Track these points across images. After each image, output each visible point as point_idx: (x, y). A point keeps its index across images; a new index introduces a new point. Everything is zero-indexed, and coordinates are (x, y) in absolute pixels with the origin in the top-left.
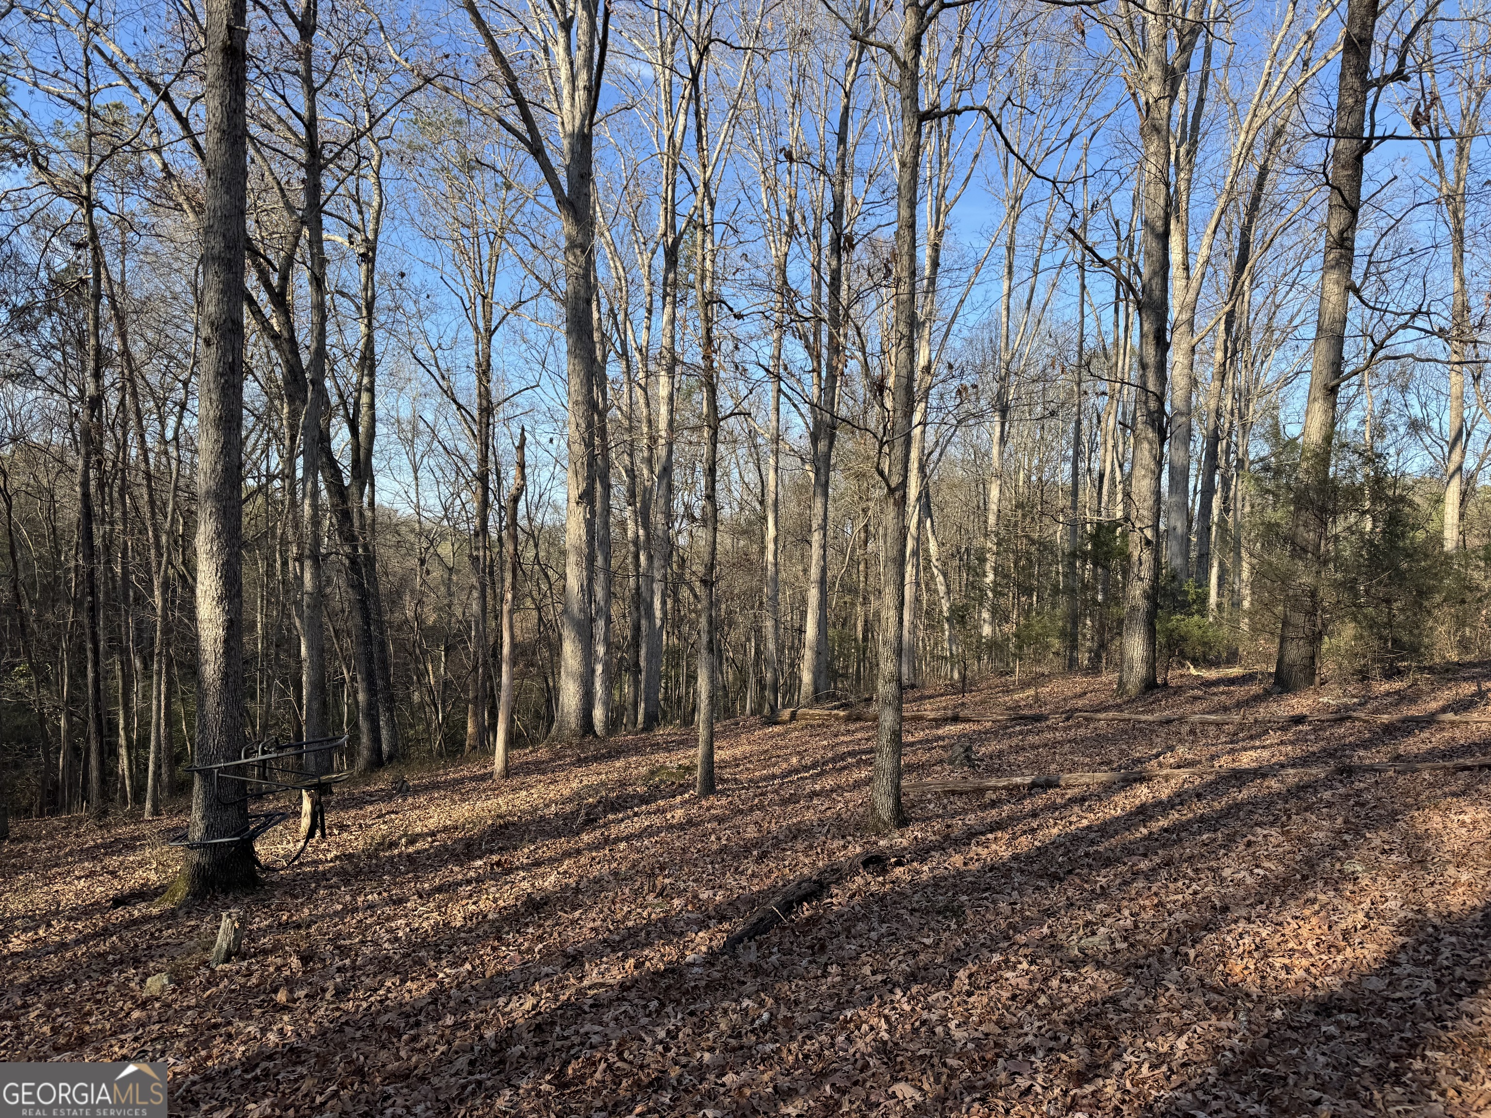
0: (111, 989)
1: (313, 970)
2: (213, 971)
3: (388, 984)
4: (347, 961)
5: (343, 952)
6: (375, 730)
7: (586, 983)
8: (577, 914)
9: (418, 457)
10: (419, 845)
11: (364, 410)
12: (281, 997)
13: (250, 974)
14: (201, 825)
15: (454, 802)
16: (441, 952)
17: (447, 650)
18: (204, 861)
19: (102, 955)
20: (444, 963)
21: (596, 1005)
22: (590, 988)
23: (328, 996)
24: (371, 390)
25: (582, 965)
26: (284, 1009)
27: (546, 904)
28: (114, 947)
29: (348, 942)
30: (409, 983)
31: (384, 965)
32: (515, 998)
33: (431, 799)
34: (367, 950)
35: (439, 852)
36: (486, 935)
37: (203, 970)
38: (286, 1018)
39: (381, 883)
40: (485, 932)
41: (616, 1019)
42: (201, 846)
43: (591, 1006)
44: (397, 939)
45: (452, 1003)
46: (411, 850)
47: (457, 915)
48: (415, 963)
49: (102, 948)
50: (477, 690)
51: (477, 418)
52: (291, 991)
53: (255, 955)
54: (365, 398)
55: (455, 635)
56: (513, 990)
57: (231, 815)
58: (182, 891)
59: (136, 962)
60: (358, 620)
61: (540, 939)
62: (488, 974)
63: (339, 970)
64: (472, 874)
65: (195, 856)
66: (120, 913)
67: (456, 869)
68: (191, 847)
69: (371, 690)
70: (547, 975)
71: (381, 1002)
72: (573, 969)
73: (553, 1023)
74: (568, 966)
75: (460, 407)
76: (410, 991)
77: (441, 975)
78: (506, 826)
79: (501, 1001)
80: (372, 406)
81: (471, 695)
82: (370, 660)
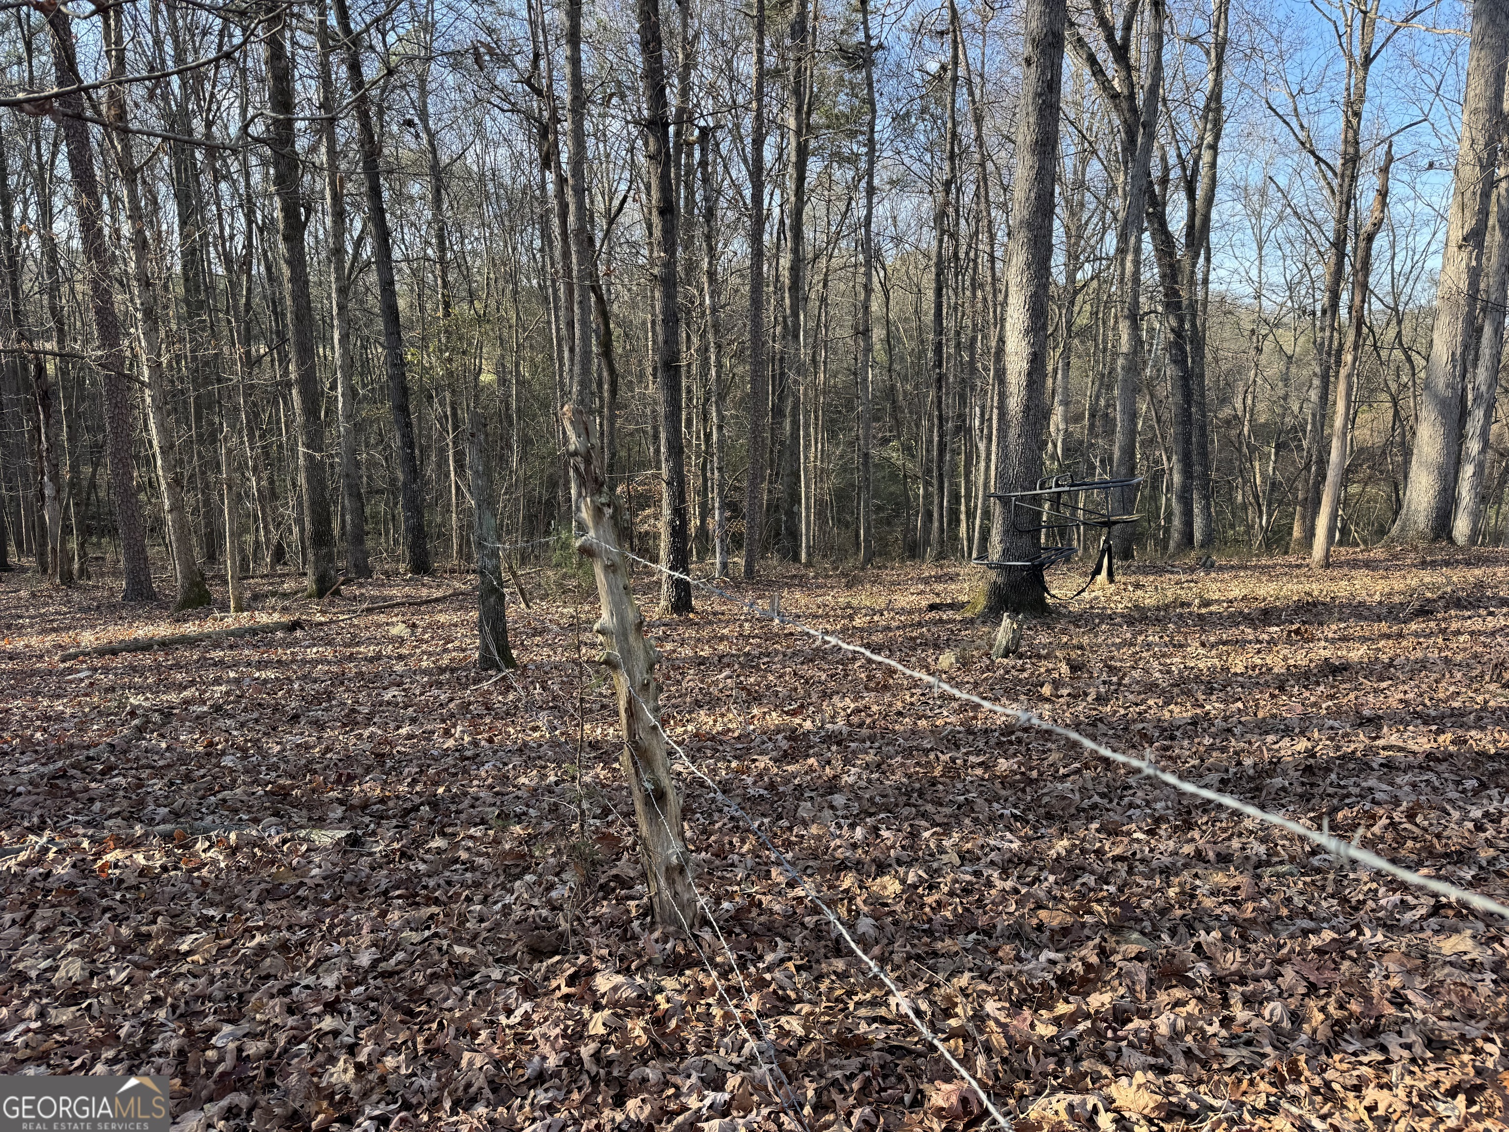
0: (913, 659)
1: (1079, 678)
2: (993, 661)
3: (1151, 702)
4: (1115, 679)
5: (1111, 670)
6: (1188, 514)
7: (1381, 742)
8: (1384, 685)
9: (1265, 231)
10: (1213, 608)
11: (1204, 170)
12: (1046, 690)
13: (1023, 670)
14: (999, 548)
15: (1260, 581)
16: (1212, 689)
17: (1278, 447)
18: (1000, 580)
19: (913, 639)
20: (1214, 698)
21: (1388, 765)
22: (1384, 748)
23: (1089, 699)
24: (1214, 147)
25: (1380, 728)
26: (1047, 700)
27: (1345, 669)
28: (922, 634)
29: (1118, 664)
30: (1172, 707)
31: (1151, 688)
32: (1288, 739)
33: (1236, 577)
34: (1137, 674)
35: (1231, 616)
36: (1267, 684)
37: (985, 659)
38: (1047, 706)
39: (1165, 630)
40: (1266, 682)
41: (1414, 785)
42: (999, 566)
43: (1382, 765)
44: (1169, 672)
45: (1213, 729)
46: (1203, 611)
47: (1238, 665)
48: (1183, 693)
49: (914, 634)
50: (1307, 492)
51: (1338, 170)
52: (1056, 689)
53: (1030, 657)
54: (1206, 156)
55: (1288, 432)
56: (1287, 731)
57: (1026, 541)
58: (981, 604)
59: (936, 646)
60: (1179, 398)
61: (1332, 697)
62: (1260, 715)
63: (1104, 682)
64: (1266, 637)
65: (993, 575)
66: (933, 614)
67: (1249, 630)
68: (990, 566)
69: (1187, 473)
70: (1332, 728)
71: (1140, 713)
72: (1367, 729)
73: (1328, 770)
74: (1361, 725)
75: (1319, 160)
76: (1171, 712)
77: (1208, 707)
78: (1315, 605)
79: (1270, 738)
80: (1213, 165)
81: (1300, 496)
82: (1187, 441)
